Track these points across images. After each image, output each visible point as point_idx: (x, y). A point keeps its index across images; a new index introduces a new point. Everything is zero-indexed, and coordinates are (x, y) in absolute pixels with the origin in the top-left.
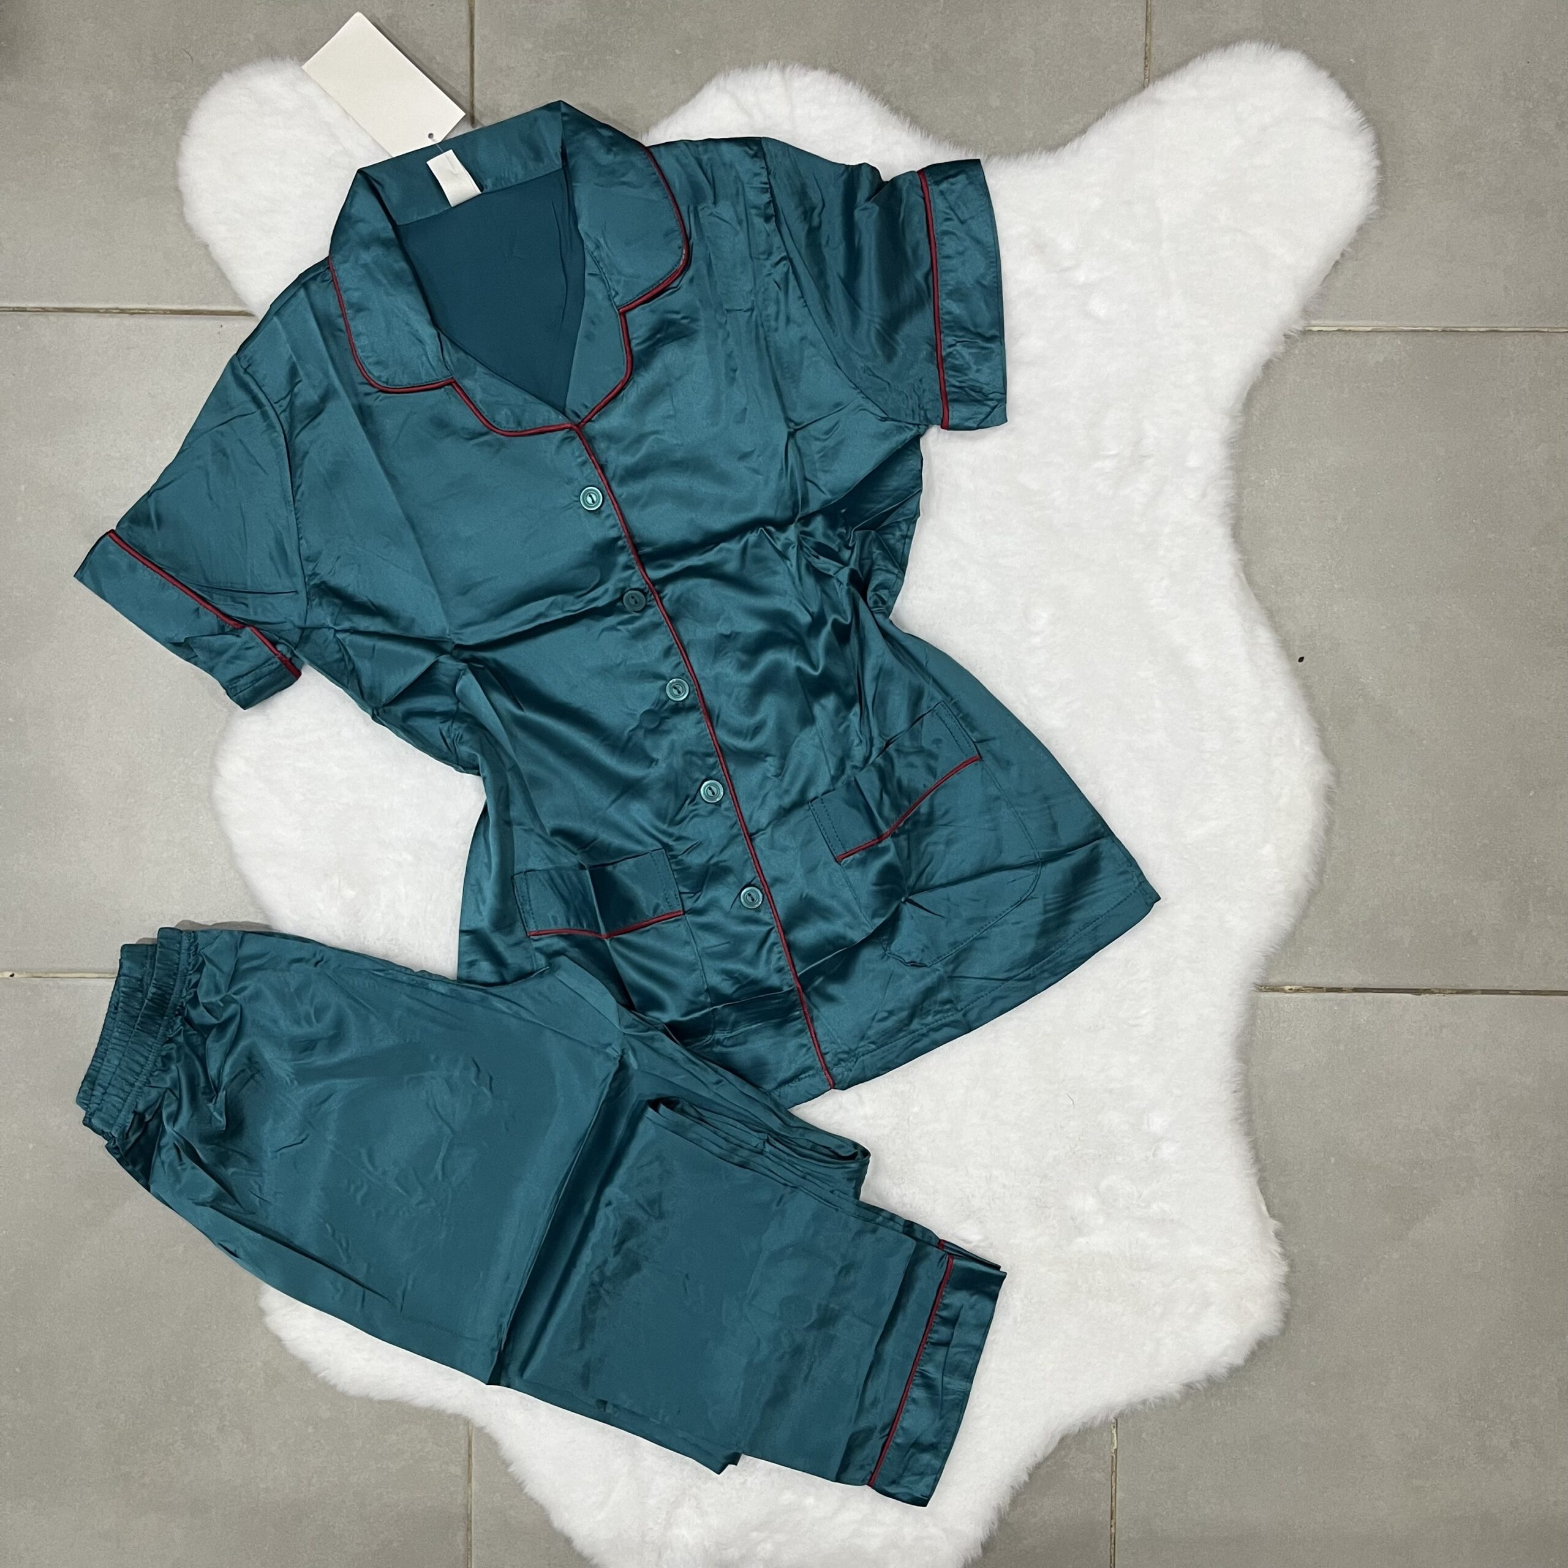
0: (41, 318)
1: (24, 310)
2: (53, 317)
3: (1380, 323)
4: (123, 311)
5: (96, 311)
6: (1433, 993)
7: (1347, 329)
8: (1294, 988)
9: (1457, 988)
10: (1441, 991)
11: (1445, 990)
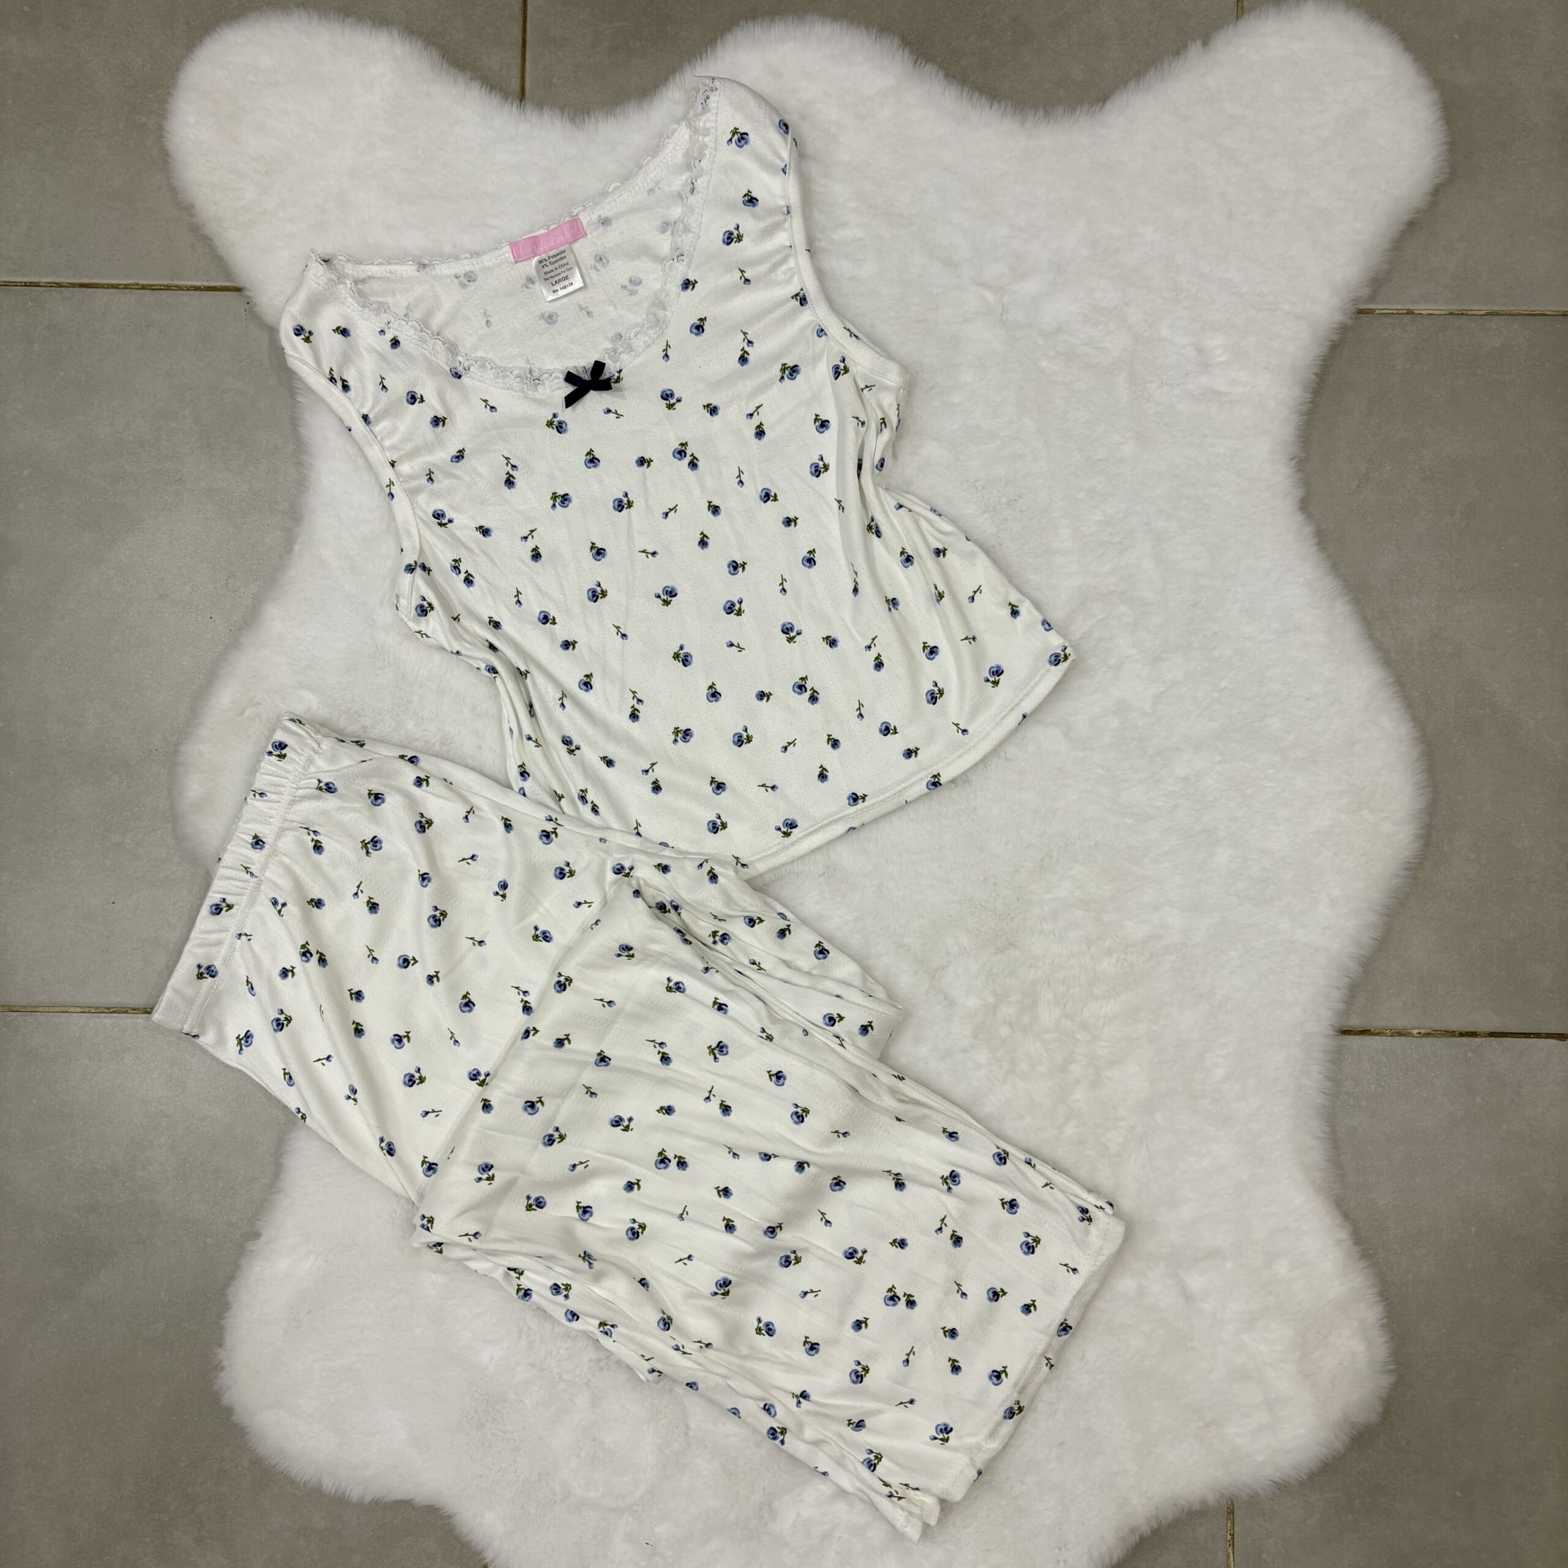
0: (55, 293)
1: (37, 285)
2: (67, 292)
3: (1497, 306)
4: (144, 287)
5: (115, 287)
8: (1423, 1031)
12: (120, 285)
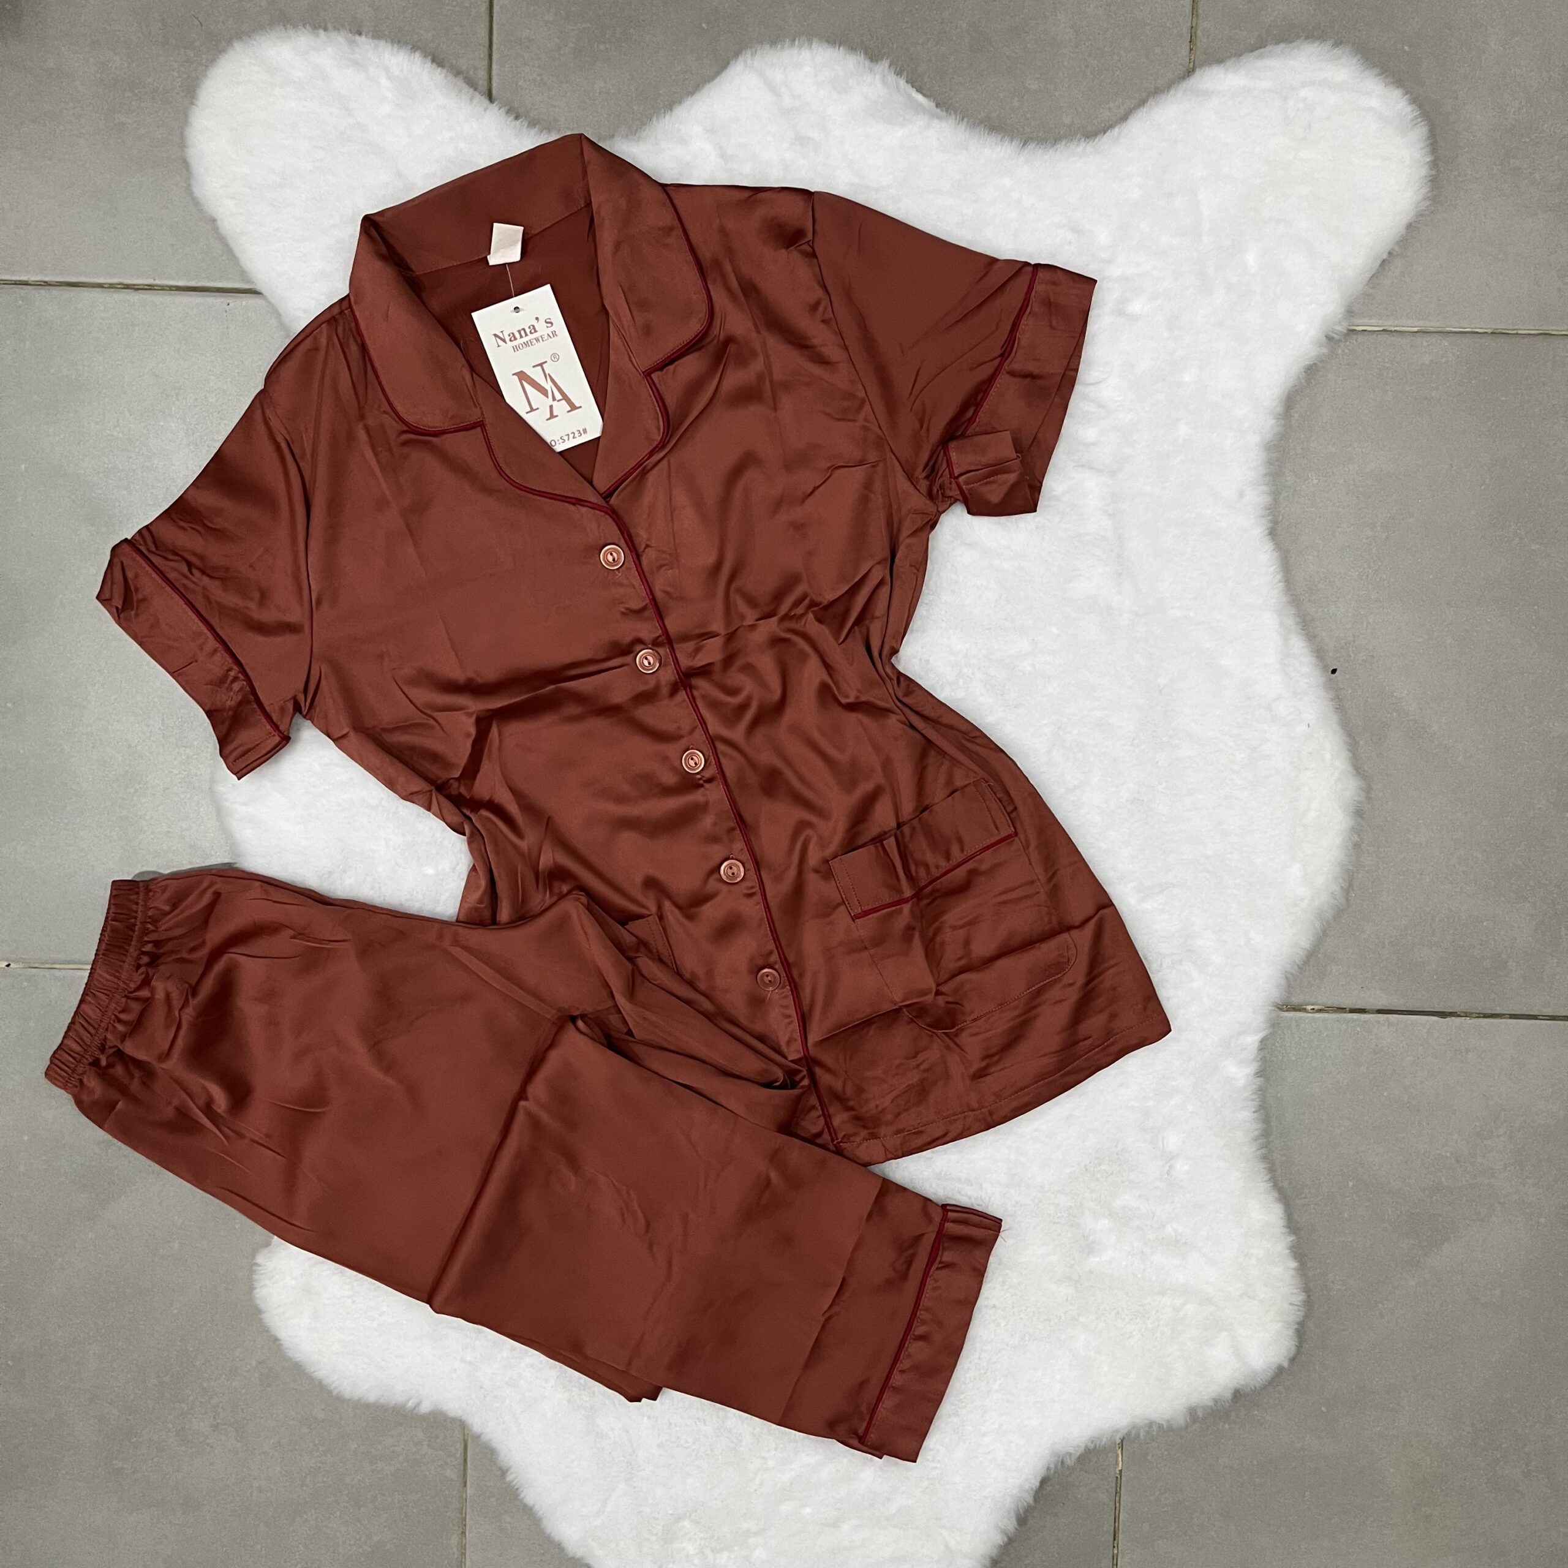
0: (43, 292)
1: (26, 283)
2: (55, 292)
3: (1428, 324)
4: (128, 287)
5: (100, 286)
6: (1459, 1016)
7: (1393, 329)
8: (1316, 1007)
9: (1485, 1012)
10: (1467, 1015)
11: (1472, 1013)
12: (105, 284)
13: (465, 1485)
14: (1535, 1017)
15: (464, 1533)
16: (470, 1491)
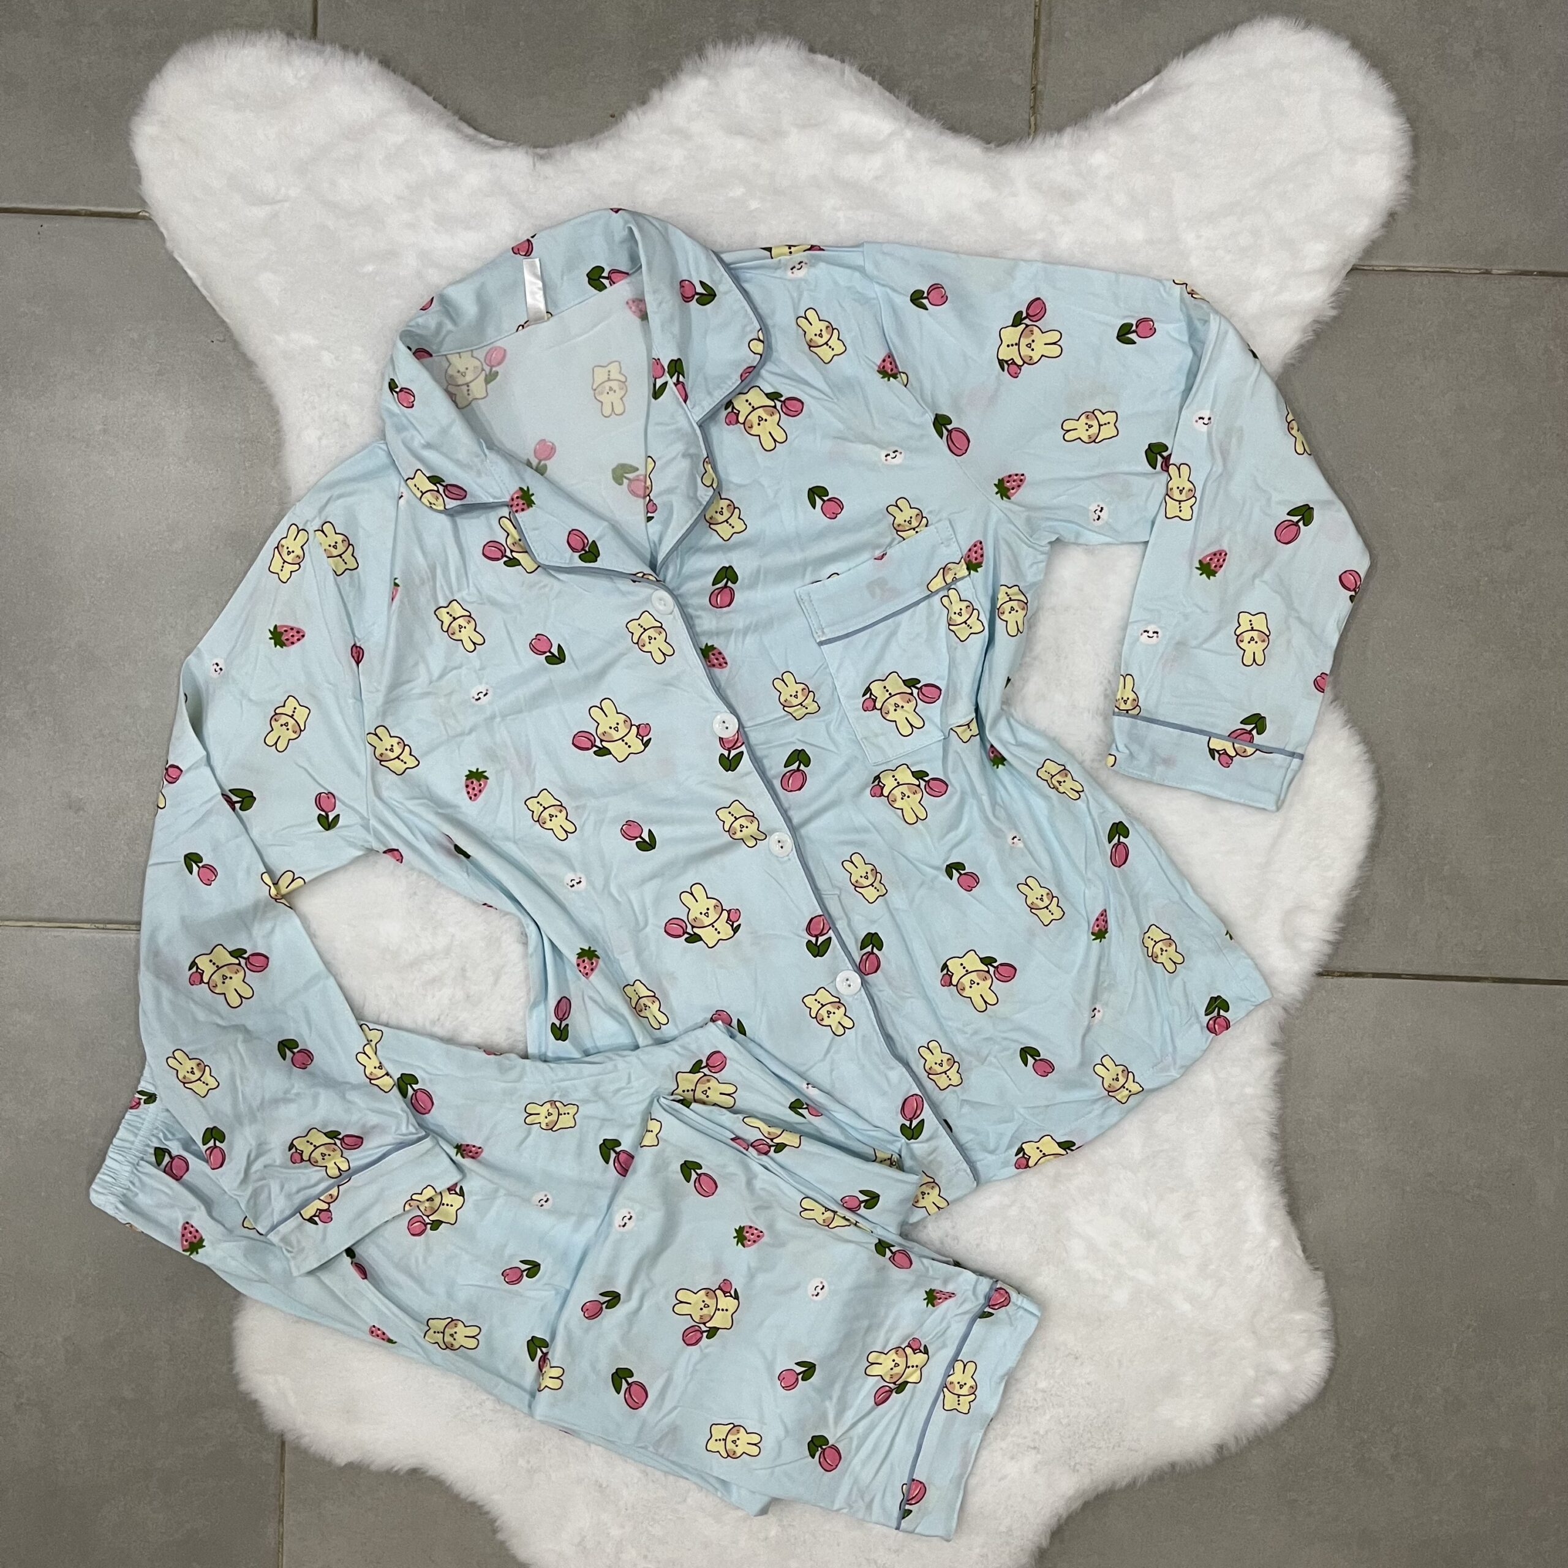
13: (282, 1470)
14: (1398, 976)
15: (281, 1521)
16: (287, 1475)
